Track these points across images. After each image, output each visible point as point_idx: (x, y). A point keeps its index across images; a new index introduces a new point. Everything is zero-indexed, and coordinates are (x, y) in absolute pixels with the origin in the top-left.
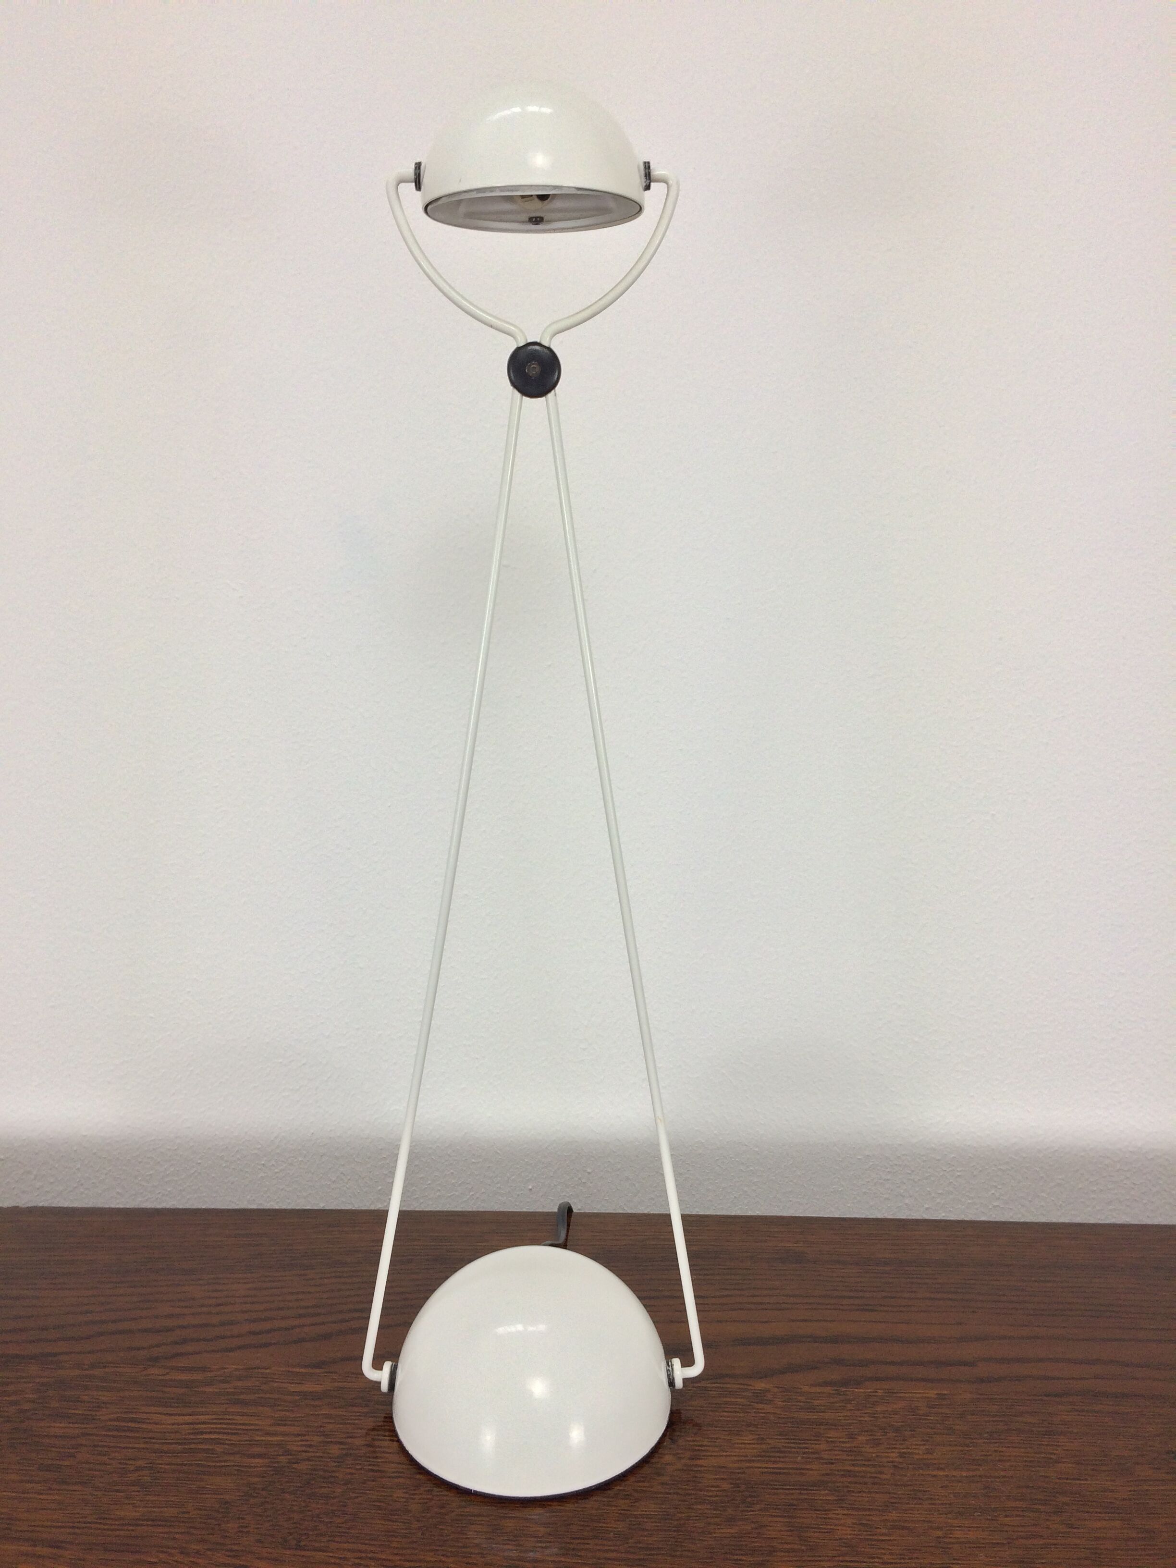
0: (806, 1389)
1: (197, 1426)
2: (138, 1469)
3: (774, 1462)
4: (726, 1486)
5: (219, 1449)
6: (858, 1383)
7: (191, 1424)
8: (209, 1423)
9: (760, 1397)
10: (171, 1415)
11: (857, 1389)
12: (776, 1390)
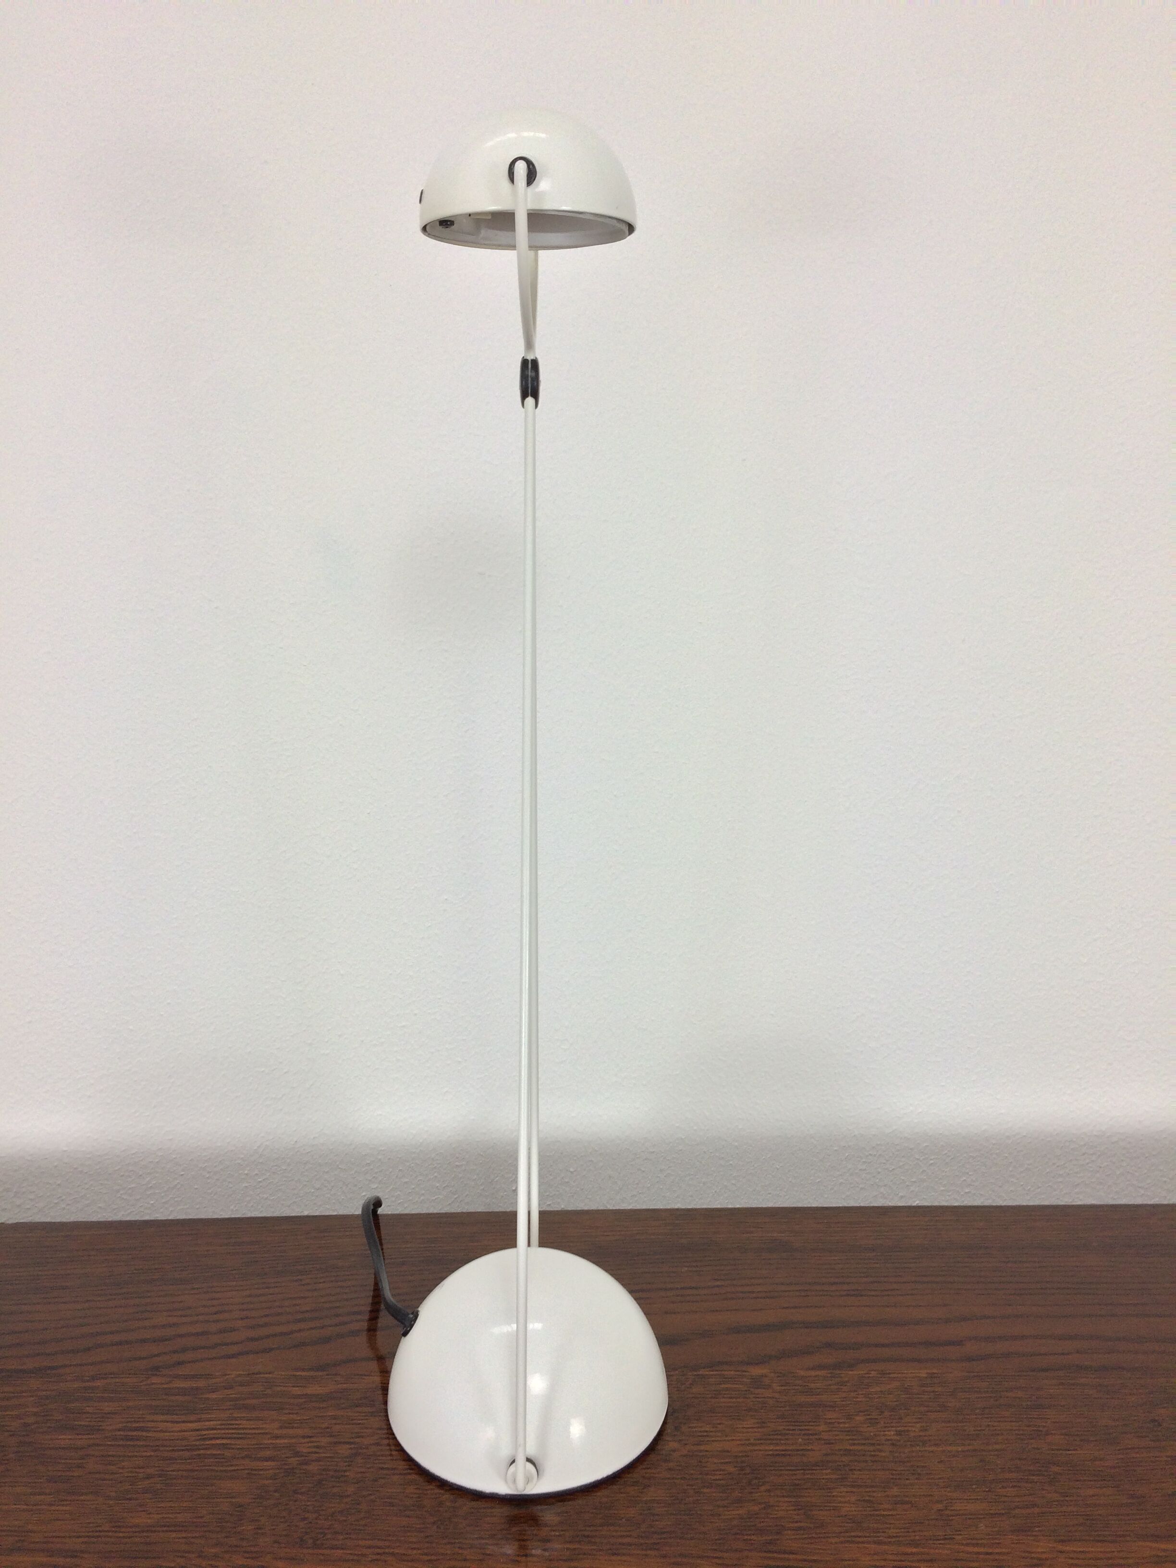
0: (802, 1373)
1: (204, 1433)
2: (149, 1477)
3: (777, 1444)
4: (731, 1469)
5: (228, 1453)
6: (851, 1366)
7: (198, 1430)
8: (215, 1429)
9: (757, 1382)
10: (177, 1422)
11: (852, 1371)
12: (772, 1375)
